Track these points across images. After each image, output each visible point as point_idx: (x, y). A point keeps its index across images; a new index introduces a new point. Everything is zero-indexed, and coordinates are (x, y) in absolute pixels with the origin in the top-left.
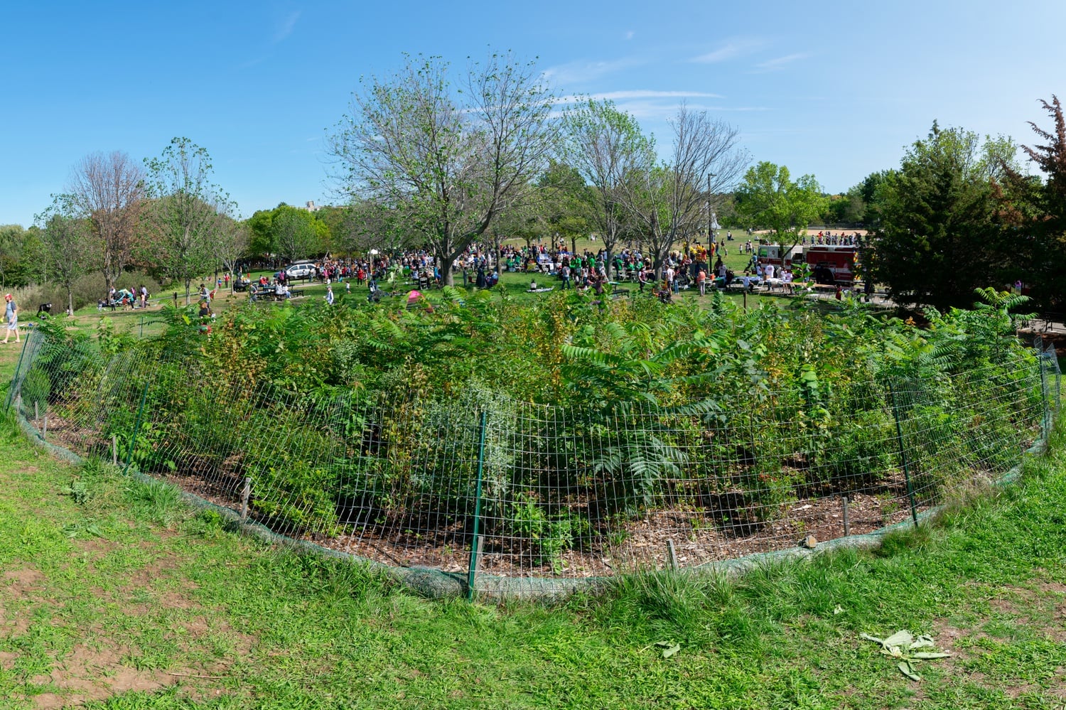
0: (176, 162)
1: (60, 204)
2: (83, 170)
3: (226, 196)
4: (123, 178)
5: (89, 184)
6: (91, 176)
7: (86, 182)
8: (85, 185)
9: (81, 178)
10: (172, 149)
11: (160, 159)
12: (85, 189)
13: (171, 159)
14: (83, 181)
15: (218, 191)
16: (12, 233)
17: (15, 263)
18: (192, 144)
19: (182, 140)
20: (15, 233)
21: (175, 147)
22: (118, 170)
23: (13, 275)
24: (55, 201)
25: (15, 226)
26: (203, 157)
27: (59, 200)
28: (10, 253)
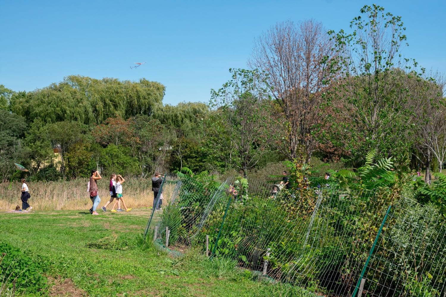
0: (365, 35)
1: (240, 79)
2: (271, 42)
3: (421, 72)
4: (315, 52)
5: (276, 58)
6: (279, 49)
7: (274, 56)
8: (272, 60)
9: (268, 51)
10: (362, 19)
11: (348, 31)
12: (272, 63)
13: (358, 31)
14: (270, 55)
15: (413, 67)
16: (195, 112)
17: (195, 148)
18: (385, 12)
19: (373, 9)
20: (199, 112)
21: (366, 18)
22: (310, 42)
23: (193, 160)
24: (234, 76)
25: (199, 104)
26: (396, 27)
27: (238, 76)
28: (191, 135)
